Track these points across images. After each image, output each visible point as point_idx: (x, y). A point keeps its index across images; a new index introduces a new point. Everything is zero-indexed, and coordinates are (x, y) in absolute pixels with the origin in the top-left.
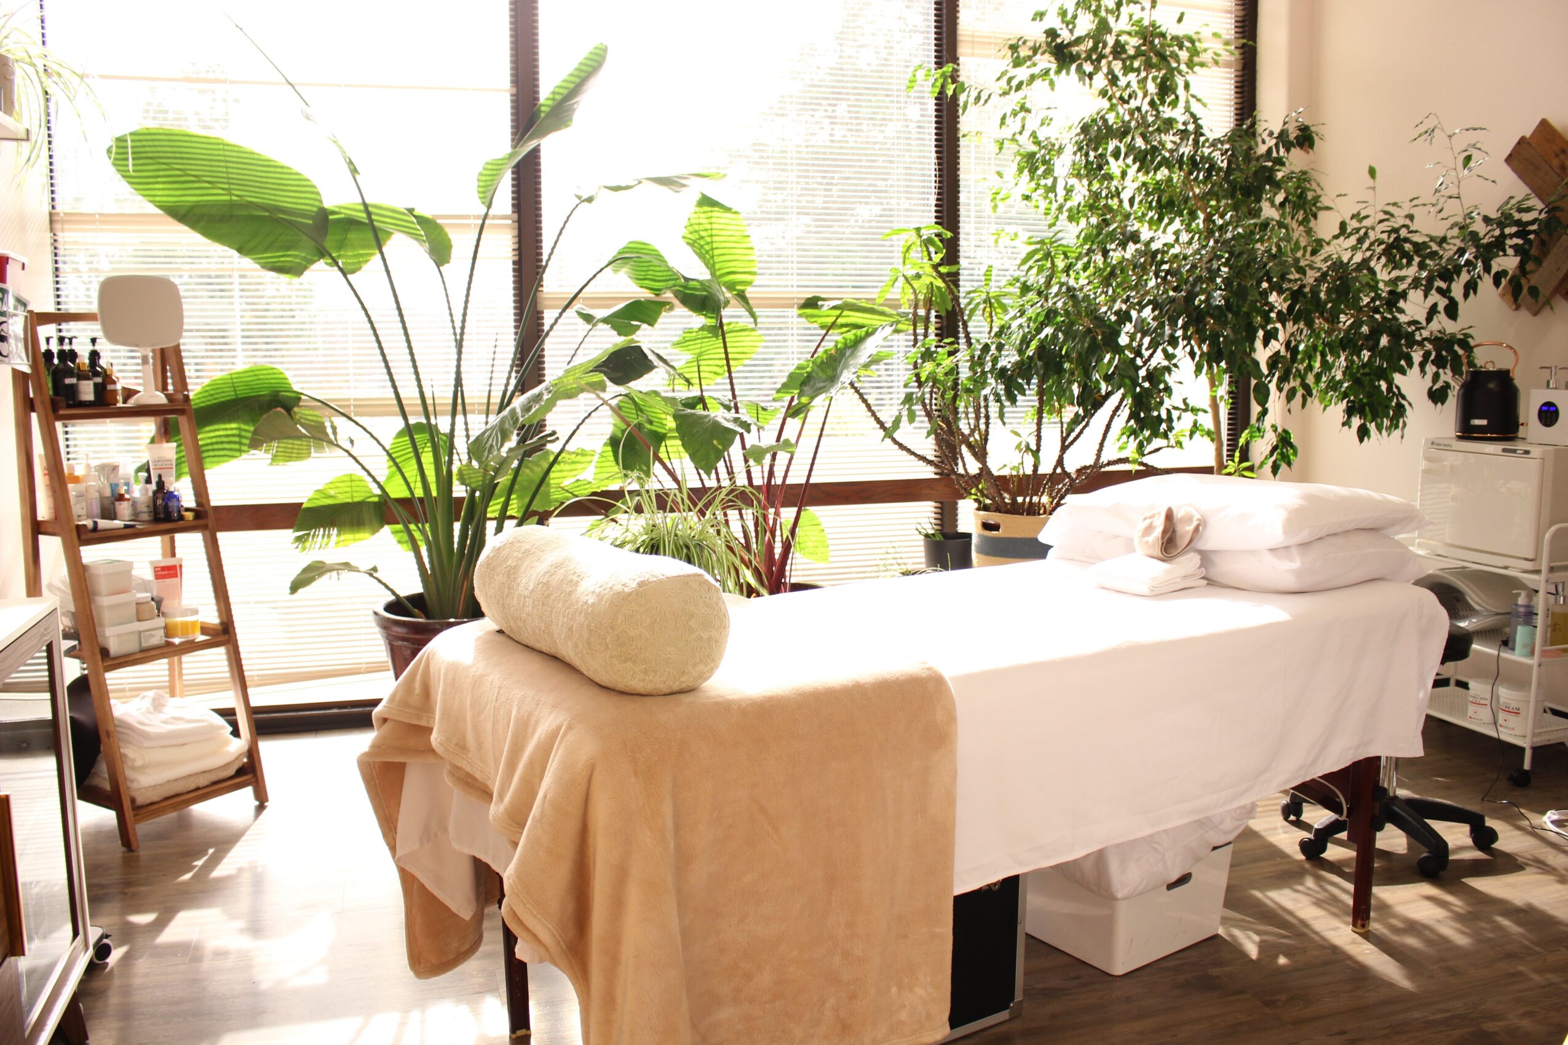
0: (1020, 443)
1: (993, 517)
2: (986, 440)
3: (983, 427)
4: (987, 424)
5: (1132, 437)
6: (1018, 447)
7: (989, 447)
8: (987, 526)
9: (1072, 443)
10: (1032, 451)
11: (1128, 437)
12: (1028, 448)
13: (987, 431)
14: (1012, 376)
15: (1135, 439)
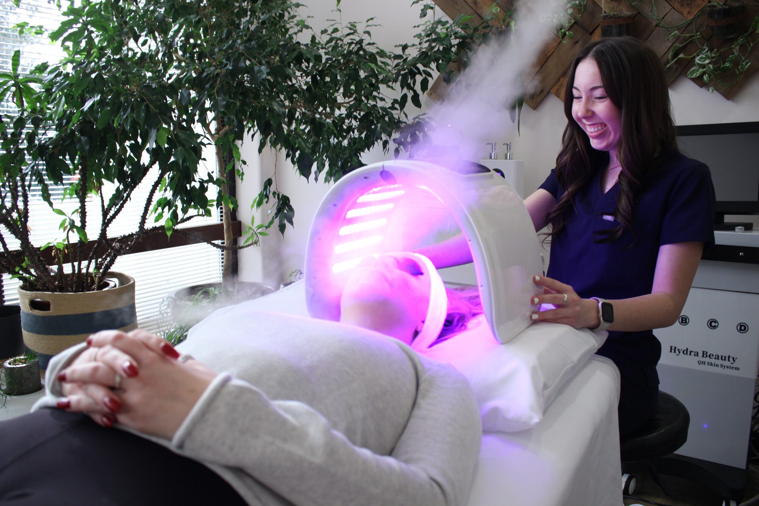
0: (64, 221)
1: (40, 296)
2: (26, 217)
3: (21, 205)
4: (26, 202)
5: (167, 208)
6: (62, 225)
7: (30, 224)
8: (34, 305)
9: (114, 217)
10: (77, 227)
11: (163, 209)
12: (72, 225)
13: (26, 210)
14: (53, 153)
15: (169, 210)
